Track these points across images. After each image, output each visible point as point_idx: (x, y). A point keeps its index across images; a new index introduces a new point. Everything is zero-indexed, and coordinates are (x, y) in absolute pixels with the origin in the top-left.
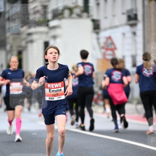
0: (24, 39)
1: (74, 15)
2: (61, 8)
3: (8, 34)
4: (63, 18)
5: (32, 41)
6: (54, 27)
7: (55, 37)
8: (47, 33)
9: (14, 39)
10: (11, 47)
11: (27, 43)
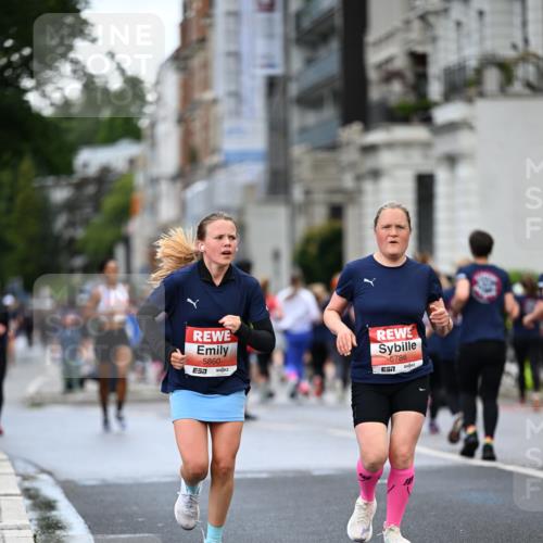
0: (353, 165)
1: (517, 87)
2: (473, 63)
3: (298, 151)
4: (481, 95)
5: (376, 174)
6: (452, 127)
7: (452, 160)
8: (426, 145)
9: (317, 167)
10: (308, 193)
11: (359, 178)
